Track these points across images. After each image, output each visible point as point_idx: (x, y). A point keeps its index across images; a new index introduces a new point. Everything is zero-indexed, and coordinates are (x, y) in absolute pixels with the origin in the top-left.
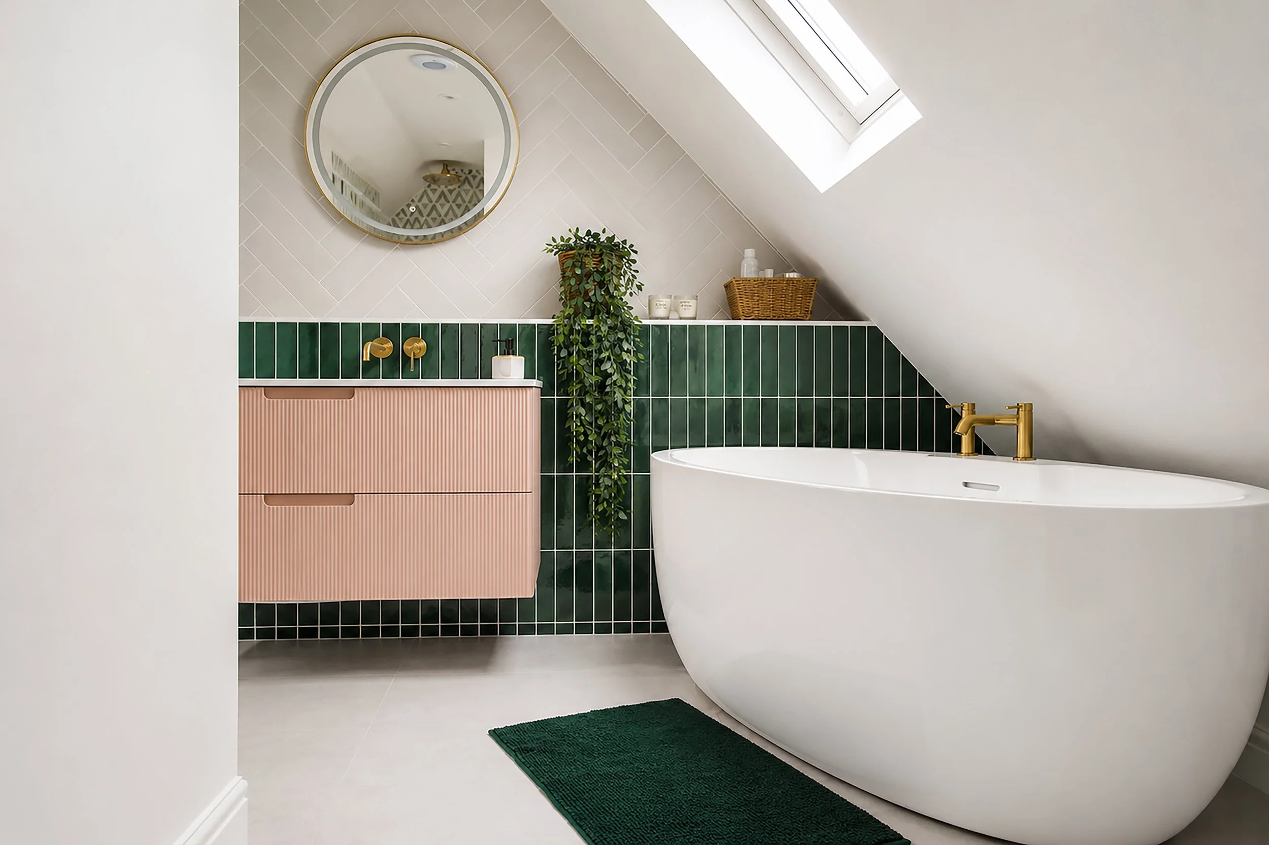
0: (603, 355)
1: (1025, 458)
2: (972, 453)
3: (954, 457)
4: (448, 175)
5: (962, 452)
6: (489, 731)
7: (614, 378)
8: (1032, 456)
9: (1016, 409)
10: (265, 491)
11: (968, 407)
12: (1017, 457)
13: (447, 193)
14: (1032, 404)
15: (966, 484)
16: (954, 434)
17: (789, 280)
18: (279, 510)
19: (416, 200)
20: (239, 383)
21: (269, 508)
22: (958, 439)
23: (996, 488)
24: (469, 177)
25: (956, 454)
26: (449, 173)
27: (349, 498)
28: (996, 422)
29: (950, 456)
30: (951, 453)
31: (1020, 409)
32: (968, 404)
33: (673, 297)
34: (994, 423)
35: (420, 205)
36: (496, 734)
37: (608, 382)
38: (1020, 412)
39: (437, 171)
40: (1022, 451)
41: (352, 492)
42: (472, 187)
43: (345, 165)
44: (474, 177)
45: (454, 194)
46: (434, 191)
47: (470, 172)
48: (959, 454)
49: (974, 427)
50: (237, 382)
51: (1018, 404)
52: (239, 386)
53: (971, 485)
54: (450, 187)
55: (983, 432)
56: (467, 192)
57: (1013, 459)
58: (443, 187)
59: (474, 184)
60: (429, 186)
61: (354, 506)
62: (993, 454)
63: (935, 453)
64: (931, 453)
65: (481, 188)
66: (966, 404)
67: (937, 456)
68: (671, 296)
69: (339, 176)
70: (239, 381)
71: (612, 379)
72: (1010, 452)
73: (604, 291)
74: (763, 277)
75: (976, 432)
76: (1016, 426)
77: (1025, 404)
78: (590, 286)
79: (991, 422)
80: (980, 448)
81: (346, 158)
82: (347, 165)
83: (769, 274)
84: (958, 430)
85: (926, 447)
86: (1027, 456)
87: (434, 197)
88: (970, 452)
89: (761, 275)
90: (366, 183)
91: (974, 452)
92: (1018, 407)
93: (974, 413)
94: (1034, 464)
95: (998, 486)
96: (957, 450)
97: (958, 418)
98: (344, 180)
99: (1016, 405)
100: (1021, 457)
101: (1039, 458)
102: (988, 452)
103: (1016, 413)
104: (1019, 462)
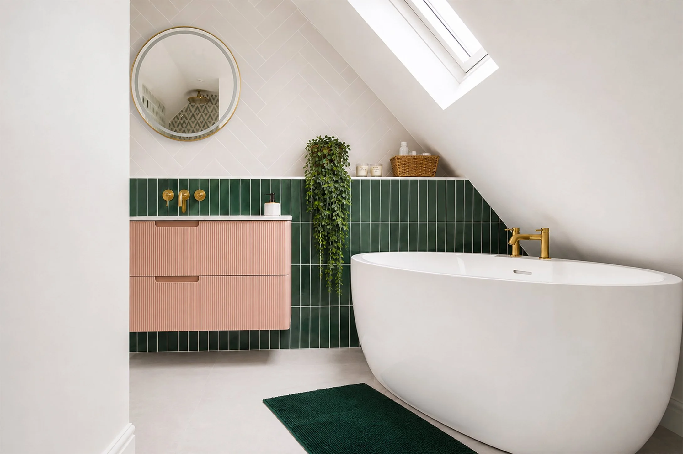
0: (332, 201)
1: (545, 258)
2: (518, 255)
3: (508, 257)
4: (200, 98)
5: (513, 254)
6: (263, 400)
7: (337, 212)
8: (549, 256)
9: (540, 232)
10: (156, 275)
11: (516, 230)
12: (541, 257)
13: (199, 107)
14: (548, 229)
15: (515, 272)
16: (508, 244)
17: (424, 157)
18: (163, 284)
19: (184, 111)
20: (130, 219)
21: (158, 283)
22: (510, 247)
23: (530, 273)
24: (211, 98)
25: (509, 255)
26: (201, 97)
27: (197, 278)
28: (530, 238)
29: (506, 257)
30: (507, 255)
31: (543, 232)
32: (516, 229)
33: (369, 165)
34: (529, 239)
35: (186, 114)
36: (266, 402)
37: (334, 214)
38: (543, 233)
39: (195, 95)
40: (544, 254)
41: (198, 275)
42: (213, 104)
43: (149, 92)
44: (214, 99)
45: (204, 107)
46: (193, 106)
47: (212, 96)
48: (511, 256)
49: (519, 241)
50: (128, 218)
51: (541, 229)
52: (130, 221)
53: (517, 272)
54: (201, 104)
55: (523, 243)
56: (210, 107)
57: (539, 258)
58: (198, 105)
59: (214, 103)
60: (190, 103)
61: (199, 282)
62: (528, 255)
63: (499, 255)
64: (497, 255)
65: (217, 105)
66: (514, 229)
67: (500, 256)
68: (368, 164)
69: (147, 98)
70: (130, 218)
71: (336, 213)
72: (537, 254)
73: (333, 164)
74: (411, 155)
75: (520, 244)
76: (540, 241)
77: (545, 229)
78: (325, 161)
79: (527, 238)
80: (522, 253)
81: (150, 87)
82: (150, 92)
83: (414, 153)
84: (510, 242)
85: (494, 252)
86: (546, 257)
87: (193, 110)
88: (516, 254)
89: (410, 154)
90: (159, 101)
91: (519, 254)
92: (542, 230)
93: (518, 233)
94: (550, 261)
95: (531, 272)
96: (510, 253)
97: (511, 235)
98: (149, 100)
99: (540, 229)
100: (543, 257)
101: (553, 258)
102: (525, 254)
103: (540, 234)
104: (543, 259)
